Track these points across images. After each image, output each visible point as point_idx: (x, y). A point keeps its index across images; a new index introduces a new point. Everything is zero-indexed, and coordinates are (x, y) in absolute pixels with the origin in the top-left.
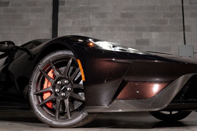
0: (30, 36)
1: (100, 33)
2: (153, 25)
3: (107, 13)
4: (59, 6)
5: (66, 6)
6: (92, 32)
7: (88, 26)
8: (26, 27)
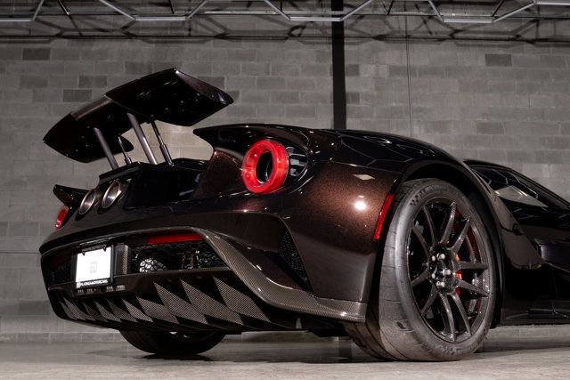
2: (543, 148)
3: (448, 122)
4: (348, 105)
5: (363, 104)
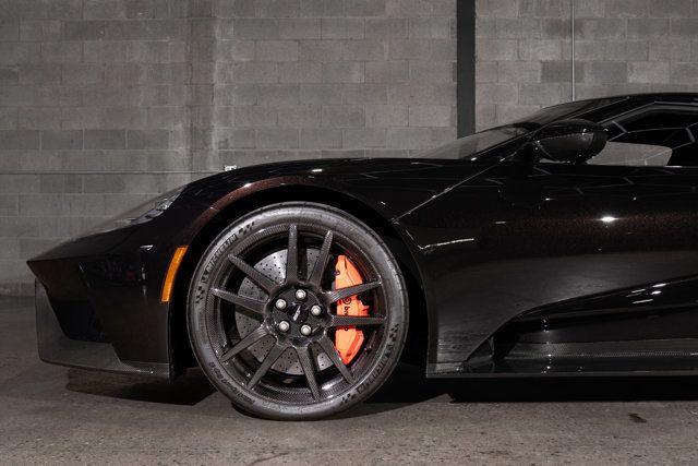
0: (386, 46)
1: (606, 41)
6: (584, 38)
7: (568, 18)
8: (374, 17)
